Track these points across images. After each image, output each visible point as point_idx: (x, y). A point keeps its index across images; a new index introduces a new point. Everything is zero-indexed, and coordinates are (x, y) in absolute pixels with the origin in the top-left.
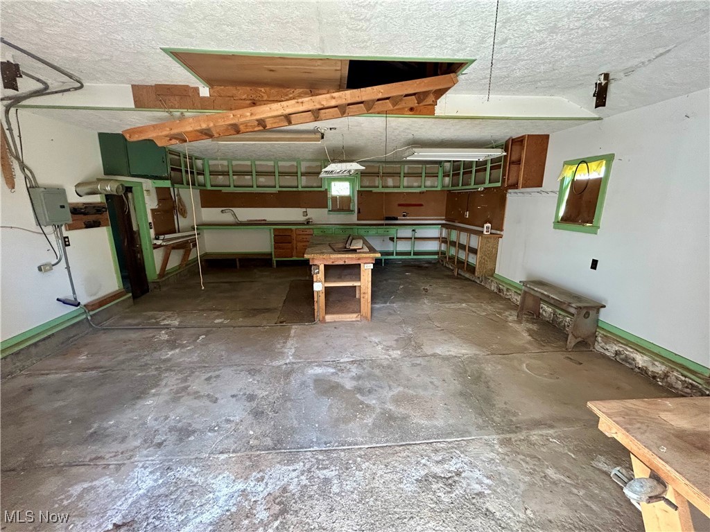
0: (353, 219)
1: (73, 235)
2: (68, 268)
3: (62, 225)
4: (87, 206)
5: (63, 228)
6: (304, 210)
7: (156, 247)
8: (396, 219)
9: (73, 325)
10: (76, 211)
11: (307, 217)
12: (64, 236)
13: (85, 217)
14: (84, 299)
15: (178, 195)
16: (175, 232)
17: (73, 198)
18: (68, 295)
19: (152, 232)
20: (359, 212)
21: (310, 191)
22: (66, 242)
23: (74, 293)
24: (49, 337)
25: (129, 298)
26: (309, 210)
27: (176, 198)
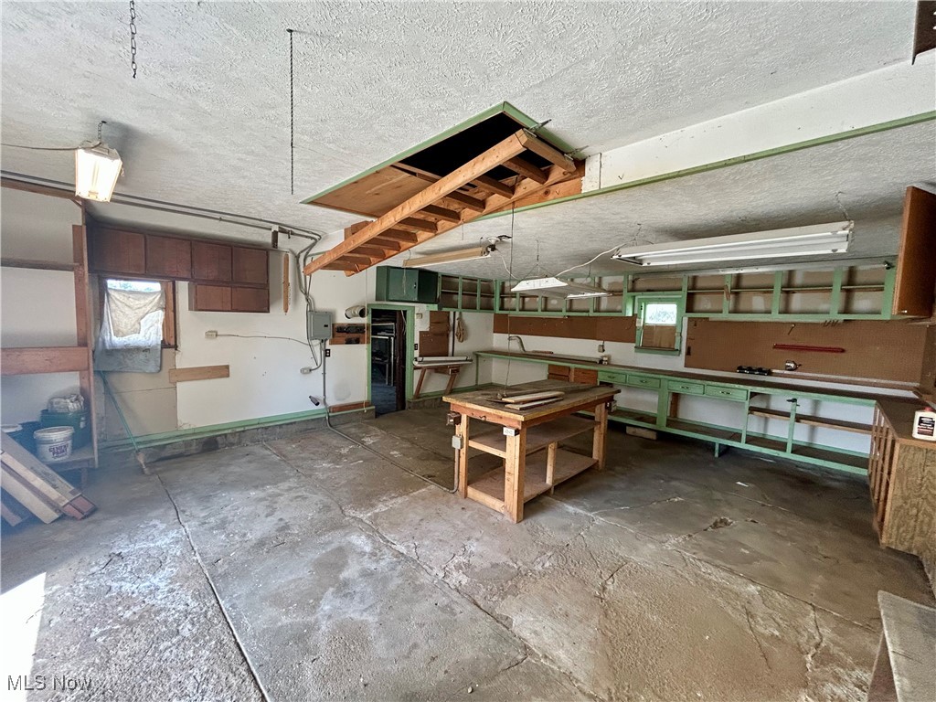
0: (677, 363)
1: (334, 349)
2: (324, 373)
3: (326, 340)
4: (350, 326)
5: (328, 342)
6: (601, 343)
7: (416, 368)
8: (770, 373)
9: (313, 420)
10: (340, 330)
11: (603, 354)
12: (327, 348)
13: (349, 334)
14: (332, 402)
15: (460, 319)
16: (447, 356)
17: (341, 320)
18: (319, 394)
19: (417, 353)
20: (688, 352)
21: (612, 317)
22: (327, 353)
23: (325, 395)
24: (291, 423)
25: (372, 410)
26: (608, 344)
27: (457, 322)
